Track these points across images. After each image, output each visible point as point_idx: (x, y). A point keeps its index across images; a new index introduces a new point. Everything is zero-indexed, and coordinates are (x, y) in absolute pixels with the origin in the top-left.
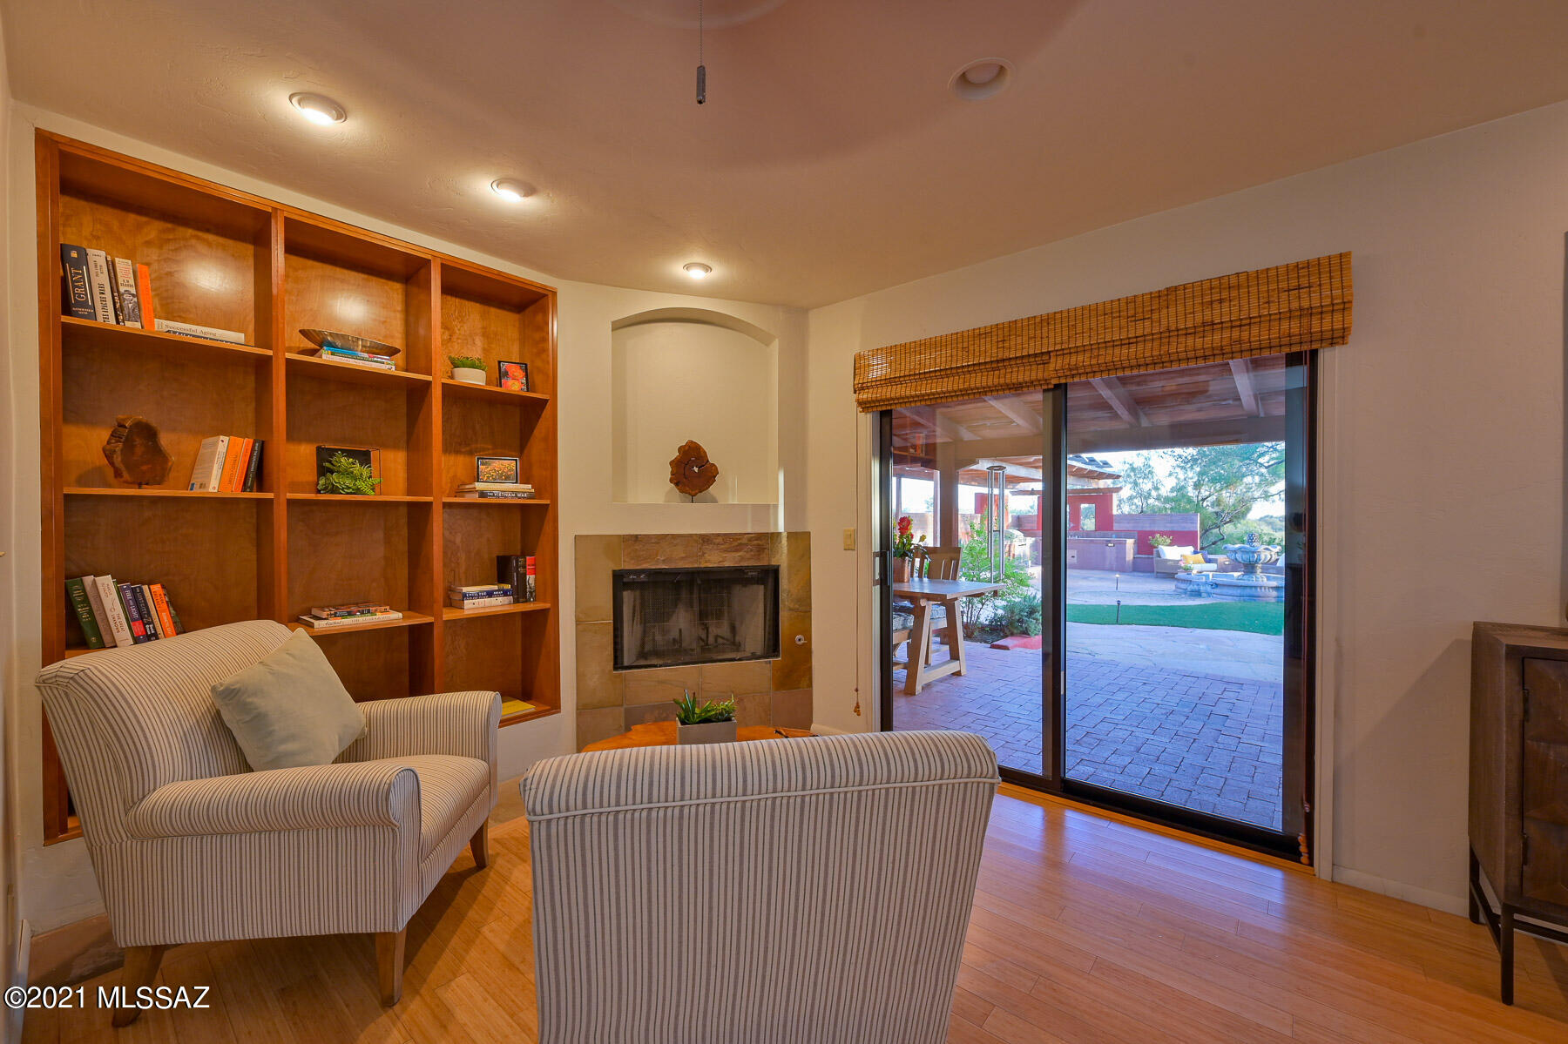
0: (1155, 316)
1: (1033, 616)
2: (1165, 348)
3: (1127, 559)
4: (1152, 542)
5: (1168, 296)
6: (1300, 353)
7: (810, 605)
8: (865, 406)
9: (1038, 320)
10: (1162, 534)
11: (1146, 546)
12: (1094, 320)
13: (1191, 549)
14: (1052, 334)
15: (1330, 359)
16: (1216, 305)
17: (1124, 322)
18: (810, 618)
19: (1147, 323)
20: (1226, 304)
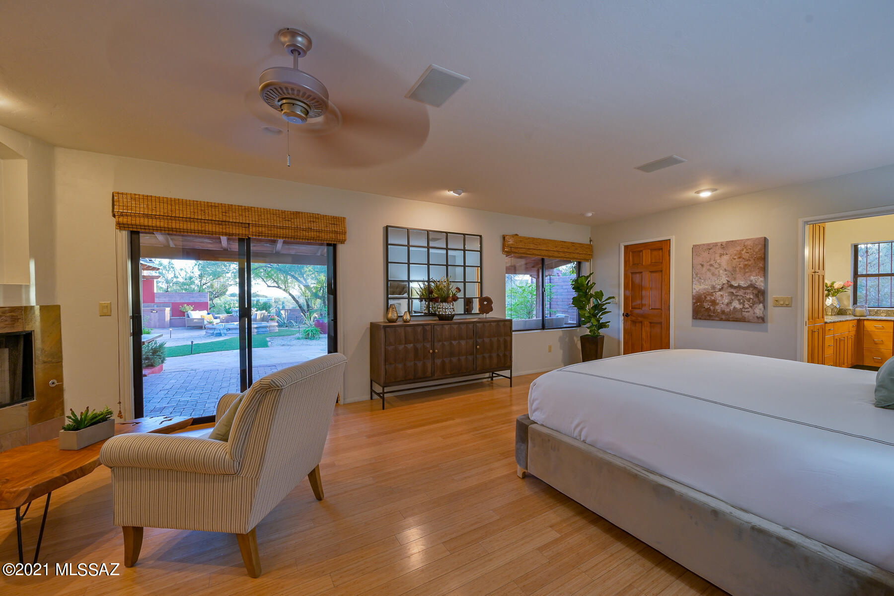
0: (292, 221)
1: (157, 354)
2: (296, 233)
3: (166, 320)
4: (182, 309)
5: (297, 214)
6: (331, 244)
7: (61, 357)
8: (120, 226)
9: (243, 208)
10: (188, 304)
11: (178, 312)
12: (269, 215)
13: (206, 312)
14: (250, 216)
15: (340, 247)
16: (312, 223)
17: (281, 219)
18: (61, 366)
19: (290, 222)
20: (315, 223)
